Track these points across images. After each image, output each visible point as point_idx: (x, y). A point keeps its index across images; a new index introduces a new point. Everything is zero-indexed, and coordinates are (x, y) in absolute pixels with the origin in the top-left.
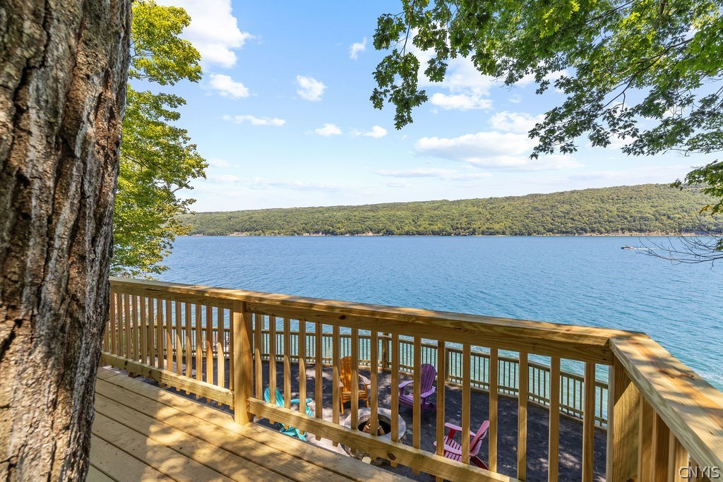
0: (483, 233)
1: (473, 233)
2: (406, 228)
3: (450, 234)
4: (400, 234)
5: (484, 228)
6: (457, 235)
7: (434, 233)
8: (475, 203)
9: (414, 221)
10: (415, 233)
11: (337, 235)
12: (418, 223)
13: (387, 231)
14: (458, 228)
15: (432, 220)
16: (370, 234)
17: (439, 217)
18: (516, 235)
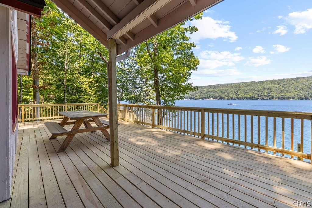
0: (279, 98)
1: (272, 98)
2: (231, 96)
3: (257, 99)
4: (228, 99)
5: (279, 95)
6: (262, 99)
7: (247, 98)
8: (273, 82)
9: (235, 92)
10: (236, 98)
11: (195, 99)
12: (238, 94)
13: (221, 98)
14: (262, 96)
15: (246, 92)
16: (212, 99)
17: (250, 90)
18: (302, 99)
